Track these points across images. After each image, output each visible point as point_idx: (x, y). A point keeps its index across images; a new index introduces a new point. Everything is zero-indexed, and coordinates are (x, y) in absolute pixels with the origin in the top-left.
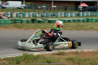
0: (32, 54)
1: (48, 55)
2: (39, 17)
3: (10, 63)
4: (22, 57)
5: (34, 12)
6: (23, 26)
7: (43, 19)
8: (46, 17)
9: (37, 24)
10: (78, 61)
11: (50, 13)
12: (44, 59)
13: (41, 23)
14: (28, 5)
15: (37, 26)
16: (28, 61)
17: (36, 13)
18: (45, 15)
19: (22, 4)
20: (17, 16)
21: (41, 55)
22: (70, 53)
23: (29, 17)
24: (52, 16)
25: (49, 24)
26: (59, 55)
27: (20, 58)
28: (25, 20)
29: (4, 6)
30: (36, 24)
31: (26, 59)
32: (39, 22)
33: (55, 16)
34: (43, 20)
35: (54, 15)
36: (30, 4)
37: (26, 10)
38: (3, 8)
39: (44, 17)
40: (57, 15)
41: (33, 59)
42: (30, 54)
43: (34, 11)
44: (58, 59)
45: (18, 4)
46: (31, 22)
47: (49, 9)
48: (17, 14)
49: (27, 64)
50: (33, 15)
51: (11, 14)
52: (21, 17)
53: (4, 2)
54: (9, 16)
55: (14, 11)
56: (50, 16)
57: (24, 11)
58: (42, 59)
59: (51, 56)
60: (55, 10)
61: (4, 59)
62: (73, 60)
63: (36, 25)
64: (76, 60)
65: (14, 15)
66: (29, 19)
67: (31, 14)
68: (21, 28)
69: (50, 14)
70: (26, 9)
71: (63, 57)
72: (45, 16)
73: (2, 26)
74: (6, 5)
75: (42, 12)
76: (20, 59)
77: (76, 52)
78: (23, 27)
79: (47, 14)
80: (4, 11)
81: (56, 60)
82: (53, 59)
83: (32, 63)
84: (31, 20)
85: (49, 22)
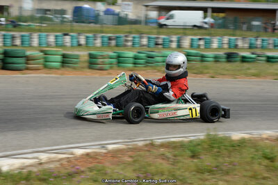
1: (267, 141)
2: (243, 49)
3: (175, 156)
4: (203, 141)
5: (234, 35)
6: (207, 68)
7: (253, 54)
8: (262, 47)
9: (238, 64)
12: (257, 151)
14: (220, 19)
15: (239, 70)
16: (219, 152)
17: (237, 39)
18: (258, 43)
19: (205, 17)
20: (192, 46)
21: (250, 140)
23: (220, 48)
25: (268, 65)
27: (199, 144)
28: (212, 56)
29: (163, 21)
31: (213, 147)
32: (244, 59)
34: (253, 56)
36: (224, 18)
37: (213, 32)
38: (161, 26)
39: (257, 48)
42: (222, 136)
43: (232, 33)
45: (196, 17)
46: (224, 60)
47: (270, 30)
48: (192, 40)
49: (216, 159)
50: (229, 43)
51: (179, 41)
52: (202, 47)
53: (163, 13)
54: (174, 45)
55: (186, 34)
56: (271, 47)
57: (210, 34)
58: (253, 150)
59: (273, 143)
61: (162, 145)
65: (186, 43)
66: (221, 53)
67: (226, 40)
68: (201, 73)
69: (271, 42)
70: (212, 29)
72: (259, 46)
73: (159, 68)
74: (168, 19)
75: (252, 36)
76: (199, 147)
78: (206, 71)
79: (263, 40)
80: (163, 34)
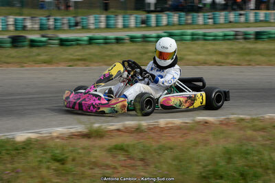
0: (10, 137)
10: (140, 152)
11: (66, 19)
13: (38, 46)
22: (118, 130)
24: (70, 26)
26: (89, 138)
30: (24, 51)
33: (78, 27)
35: (77, 24)
40: (85, 22)
41: (14, 152)
44: (83, 148)
60: (79, 10)
62: (126, 151)
63: (26, 54)
64: (136, 152)
71: (99, 142)
77: (137, 129)
81: (79, 153)
82: (72, 151)
83: (8, 165)
84: (9, 40)
85: (63, 43)
